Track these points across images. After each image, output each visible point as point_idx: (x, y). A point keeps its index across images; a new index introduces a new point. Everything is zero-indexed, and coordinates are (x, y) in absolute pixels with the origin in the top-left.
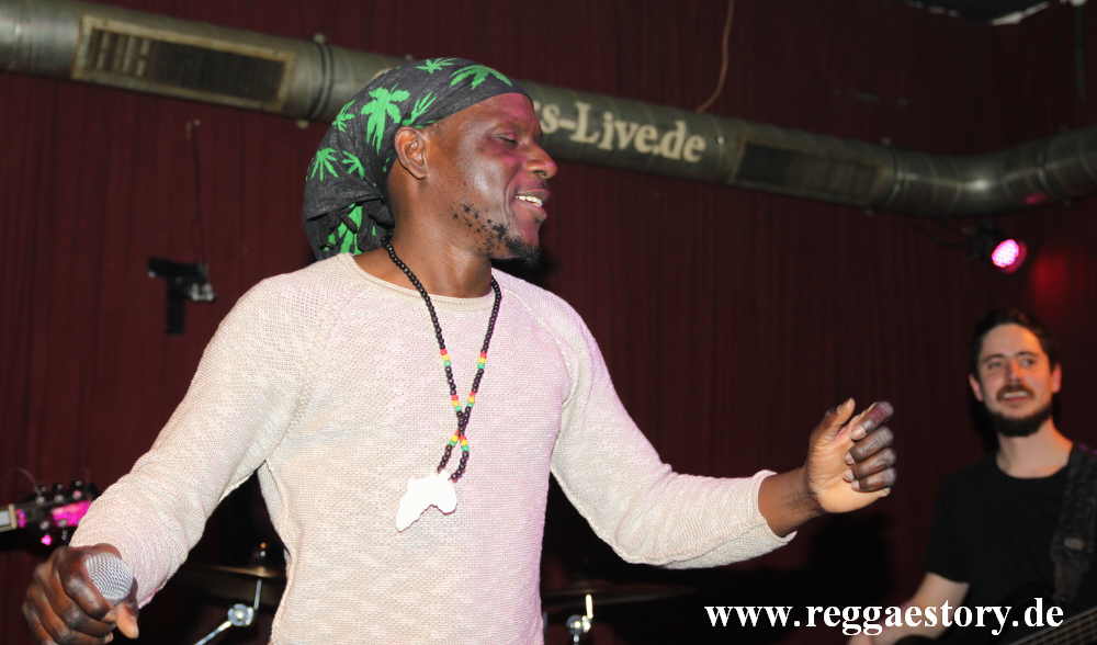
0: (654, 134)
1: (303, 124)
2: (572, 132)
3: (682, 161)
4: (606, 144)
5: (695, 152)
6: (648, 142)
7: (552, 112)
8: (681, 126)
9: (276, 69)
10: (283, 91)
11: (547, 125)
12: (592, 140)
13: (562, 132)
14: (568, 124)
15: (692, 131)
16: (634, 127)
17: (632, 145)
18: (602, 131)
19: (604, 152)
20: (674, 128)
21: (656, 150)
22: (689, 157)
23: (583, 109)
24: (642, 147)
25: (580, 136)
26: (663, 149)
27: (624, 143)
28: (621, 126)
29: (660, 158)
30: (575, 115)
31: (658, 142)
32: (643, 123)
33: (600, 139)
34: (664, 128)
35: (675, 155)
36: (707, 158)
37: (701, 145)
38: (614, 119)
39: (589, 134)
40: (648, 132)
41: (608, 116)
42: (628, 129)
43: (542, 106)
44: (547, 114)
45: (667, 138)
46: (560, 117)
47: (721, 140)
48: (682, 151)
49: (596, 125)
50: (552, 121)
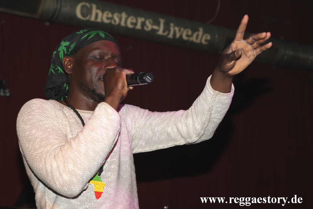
0: (190, 33)
1: (47, 24)
2: (158, 31)
3: (201, 44)
4: (171, 36)
5: (206, 40)
6: (187, 36)
7: (150, 22)
8: (201, 30)
10: (40, 10)
11: (147, 27)
12: (166, 34)
13: (153, 31)
14: (156, 27)
15: (205, 32)
16: (182, 29)
17: (181, 36)
18: (169, 31)
19: (170, 39)
20: (198, 30)
21: (191, 39)
22: (204, 42)
23: (162, 21)
24: (185, 38)
25: (160, 32)
26: (194, 39)
27: (178, 35)
28: (177, 29)
29: (192, 43)
30: (158, 24)
31: (192, 36)
32: (185, 28)
33: (169, 34)
34: (194, 30)
35: (198, 41)
36: (211, 43)
37: (209, 38)
38: (174, 26)
39: (164, 31)
40: (188, 32)
41: (172, 25)
42: (180, 30)
43: (146, 20)
44: (147, 23)
45: (195, 35)
46: (152, 25)
47: (217, 36)
48: (201, 40)
49: (167, 28)
50: (149, 26)
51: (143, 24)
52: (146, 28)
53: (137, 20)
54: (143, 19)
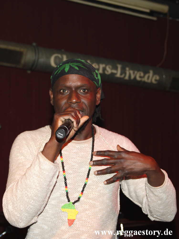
0: (142, 74)
1: (29, 72)
2: (116, 74)
3: (151, 83)
4: (127, 78)
5: (156, 80)
6: (140, 77)
7: (109, 67)
8: (151, 72)
9: (20, 54)
10: (23, 61)
11: (108, 71)
12: (122, 76)
13: (112, 74)
14: (114, 71)
15: (154, 74)
16: (136, 72)
17: (135, 78)
18: (125, 74)
19: (126, 80)
20: (149, 72)
21: (143, 80)
22: (154, 82)
23: (119, 66)
24: (138, 78)
25: (118, 75)
26: (145, 79)
27: (132, 77)
28: (131, 72)
29: (144, 82)
30: (116, 69)
31: (144, 77)
32: (139, 70)
33: (125, 76)
34: (146, 72)
35: (149, 81)
36: (159, 82)
37: (158, 78)
38: (129, 70)
39: (121, 74)
40: (140, 74)
41: (127, 69)
42: (134, 73)
43: (106, 65)
44: (108, 68)
45: (147, 76)
46: (112, 69)
47: (164, 76)
48: (151, 80)
49: (123, 72)
50: (109, 70)
51: (104, 69)
52: (106, 73)
53: (99, 66)
54: (104, 66)
